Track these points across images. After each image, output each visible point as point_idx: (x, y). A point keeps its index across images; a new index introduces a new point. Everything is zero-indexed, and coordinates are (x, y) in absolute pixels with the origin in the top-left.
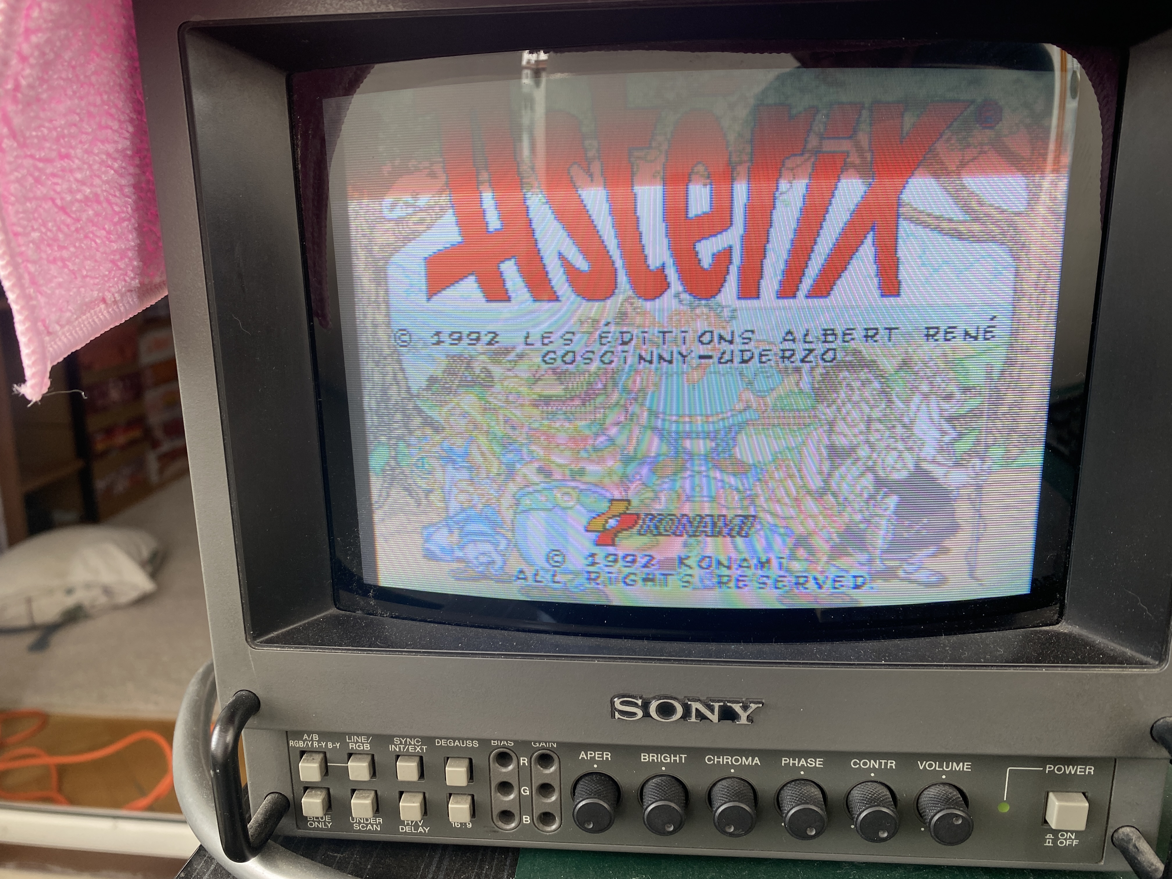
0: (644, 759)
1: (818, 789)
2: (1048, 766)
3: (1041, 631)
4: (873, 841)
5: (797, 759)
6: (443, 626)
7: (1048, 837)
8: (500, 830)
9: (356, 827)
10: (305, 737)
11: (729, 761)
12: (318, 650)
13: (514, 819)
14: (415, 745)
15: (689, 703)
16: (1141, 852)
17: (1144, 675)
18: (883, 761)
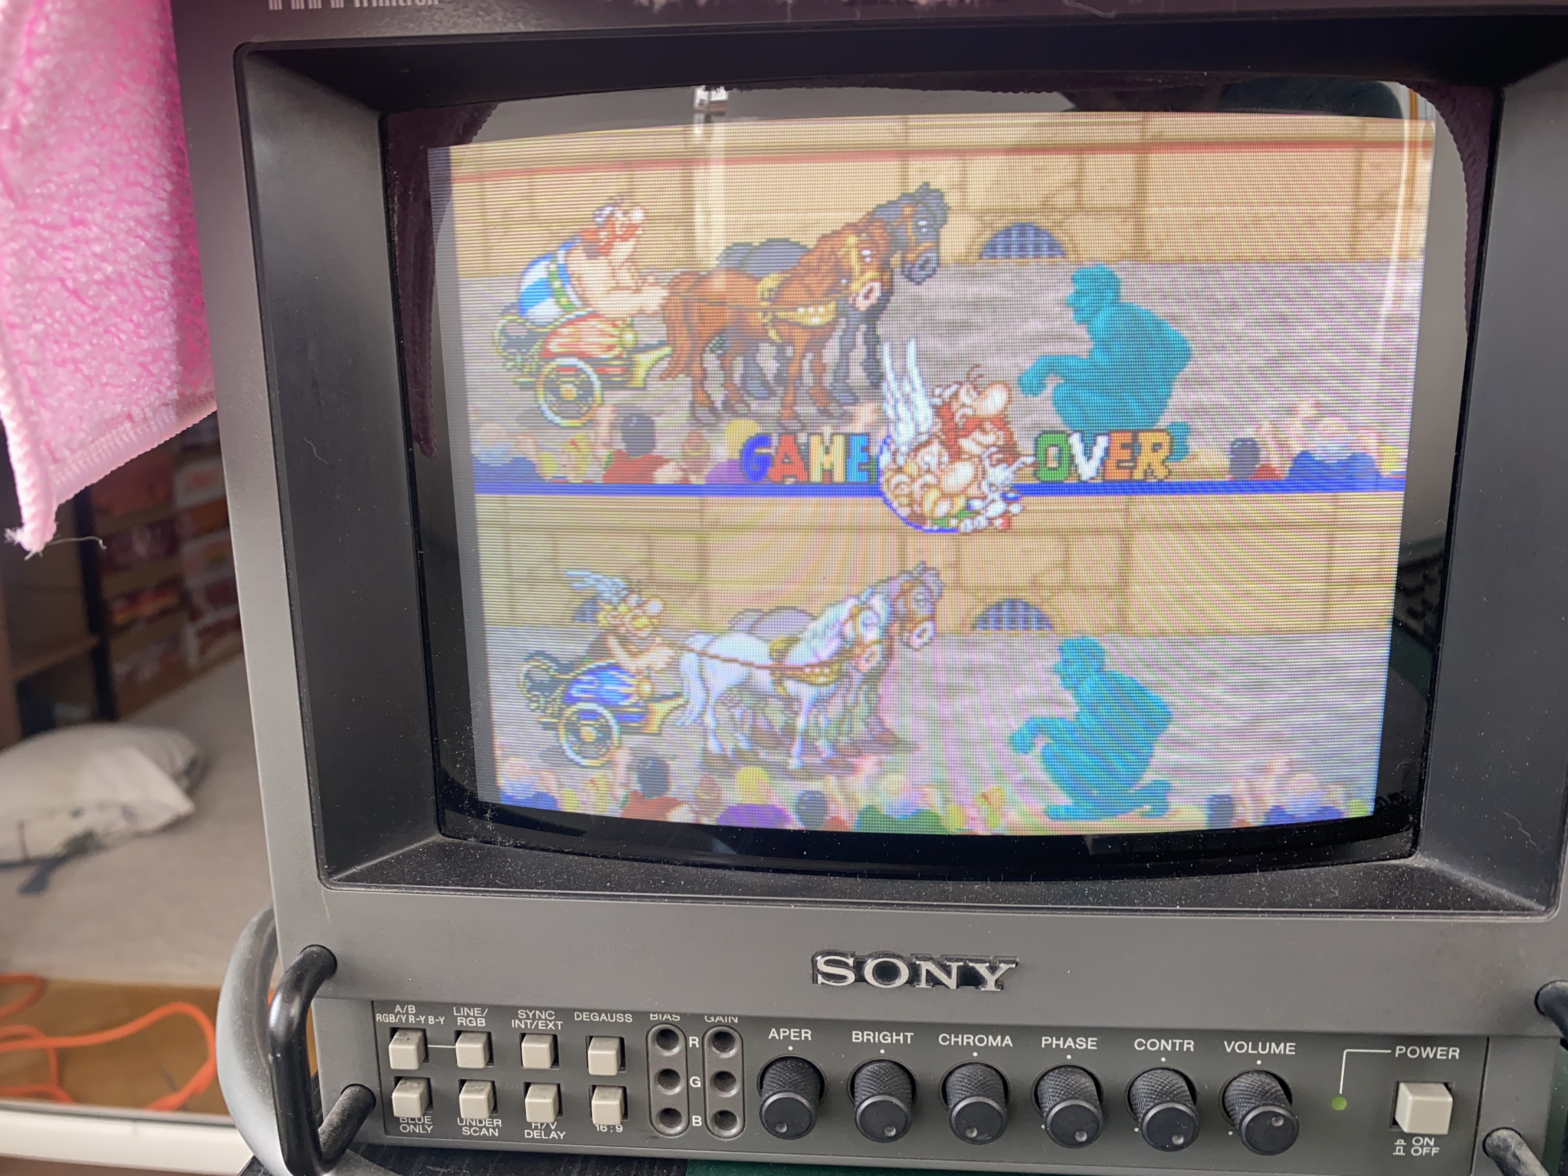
0: (856, 1039)
1: (1091, 1079)
2: (1398, 1048)
3: (1388, 866)
4: (1163, 1148)
5: (1062, 1039)
6: (585, 858)
7: (1398, 1143)
8: (662, 1136)
9: (466, 1131)
10: (398, 1008)
11: (971, 1041)
12: (416, 891)
13: (680, 1121)
14: (546, 1019)
15: (918, 962)
16: (1523, 1164)
17: (1528, 924)
18: (1178, 1041)
